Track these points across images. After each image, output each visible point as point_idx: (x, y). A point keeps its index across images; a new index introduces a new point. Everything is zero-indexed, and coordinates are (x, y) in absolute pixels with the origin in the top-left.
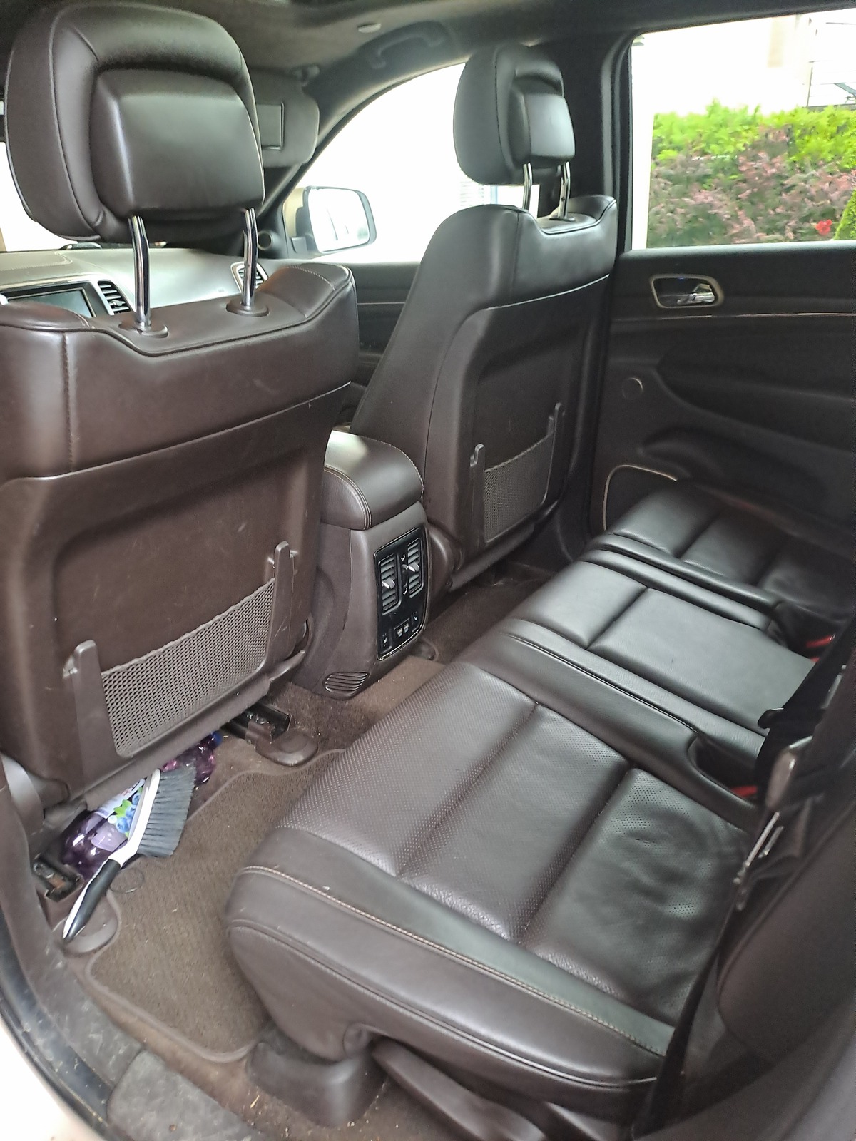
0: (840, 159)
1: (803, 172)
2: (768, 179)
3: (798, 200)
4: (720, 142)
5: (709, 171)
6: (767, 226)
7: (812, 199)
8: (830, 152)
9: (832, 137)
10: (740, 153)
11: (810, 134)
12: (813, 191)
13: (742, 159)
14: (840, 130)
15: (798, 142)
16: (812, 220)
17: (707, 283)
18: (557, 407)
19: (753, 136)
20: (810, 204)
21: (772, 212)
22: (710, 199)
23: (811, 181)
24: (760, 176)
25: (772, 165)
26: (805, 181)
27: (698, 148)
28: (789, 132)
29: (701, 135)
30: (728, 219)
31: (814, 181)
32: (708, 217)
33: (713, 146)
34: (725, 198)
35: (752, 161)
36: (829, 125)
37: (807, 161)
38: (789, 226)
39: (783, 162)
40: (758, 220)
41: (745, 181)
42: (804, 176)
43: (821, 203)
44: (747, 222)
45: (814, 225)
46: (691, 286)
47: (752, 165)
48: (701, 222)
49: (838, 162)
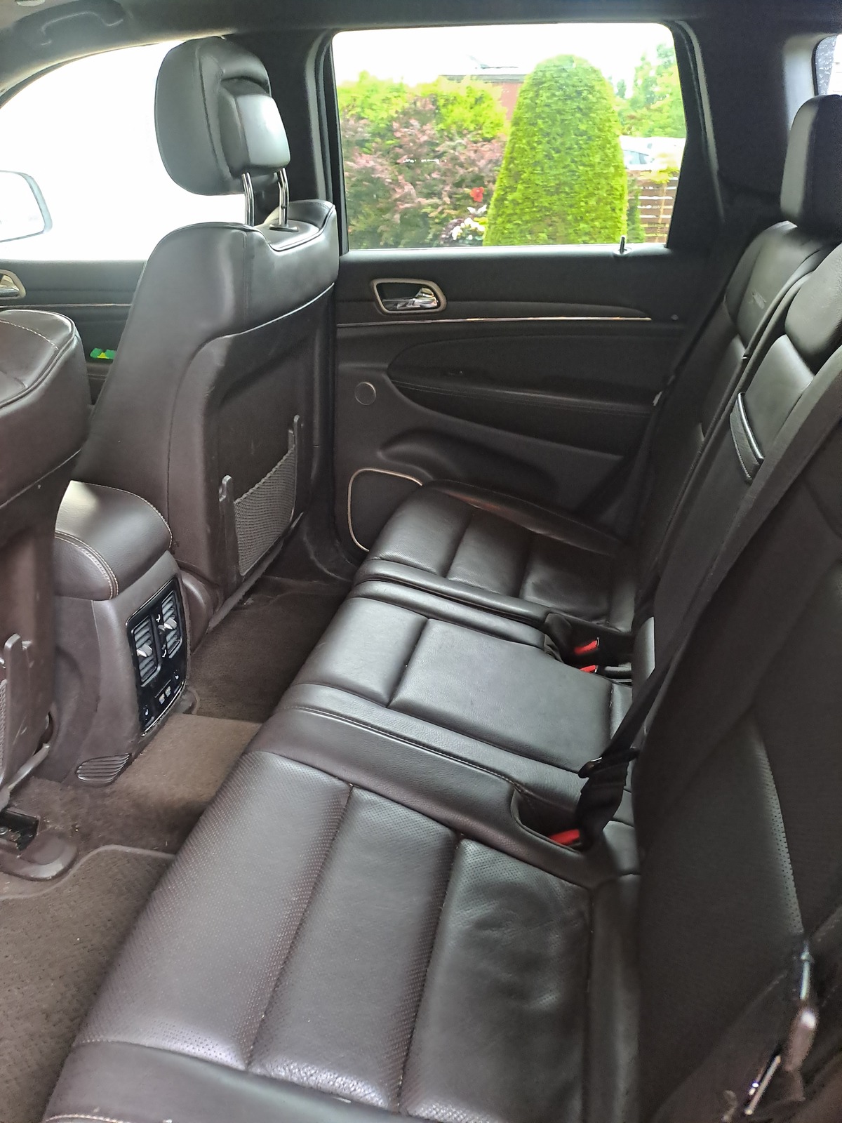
0: (481, 129)
1: (451, 140)
2: (421, 145)
3: (450, 166)
4: (374, 107)
5: (367, 136)
6: (425, 191)
7: (462, 165)
8: (472, 122)
9: (471, 108)
10: (392, 119)
11: (453, 104)
12: (462, 158)
13: (396, 125)
14: (479, 100)
15: (443, 111)
16: (464, 185)
17: (428, 287)
18: (296, 419)
19: (400, 104)
20: (461, 171)
21: (428, 177)
22: (372, 163)
23: (459, 148)
24: (414, 142)
25: (423, 132)
26: (454, 148)
27: (353, 112)
28: (434, 102)
29: (355, 100)
30: (390, 183)
31: (461, 148)
32: (372, 181)
33: (368, 111)
34: (385, 162)
35: (405, 127)
36: (468, 96)
37: (454, 129)
38: (446, 191)
39: (432, 129)
40: (417, 184)
41: (401, 147)
42: (452, 144)
43: (471, 169)
44: (408, 188)
45: (467, 190)
46: (414, 291)
47: (405, 132)
48: (365, 185)
49: (480, 132)
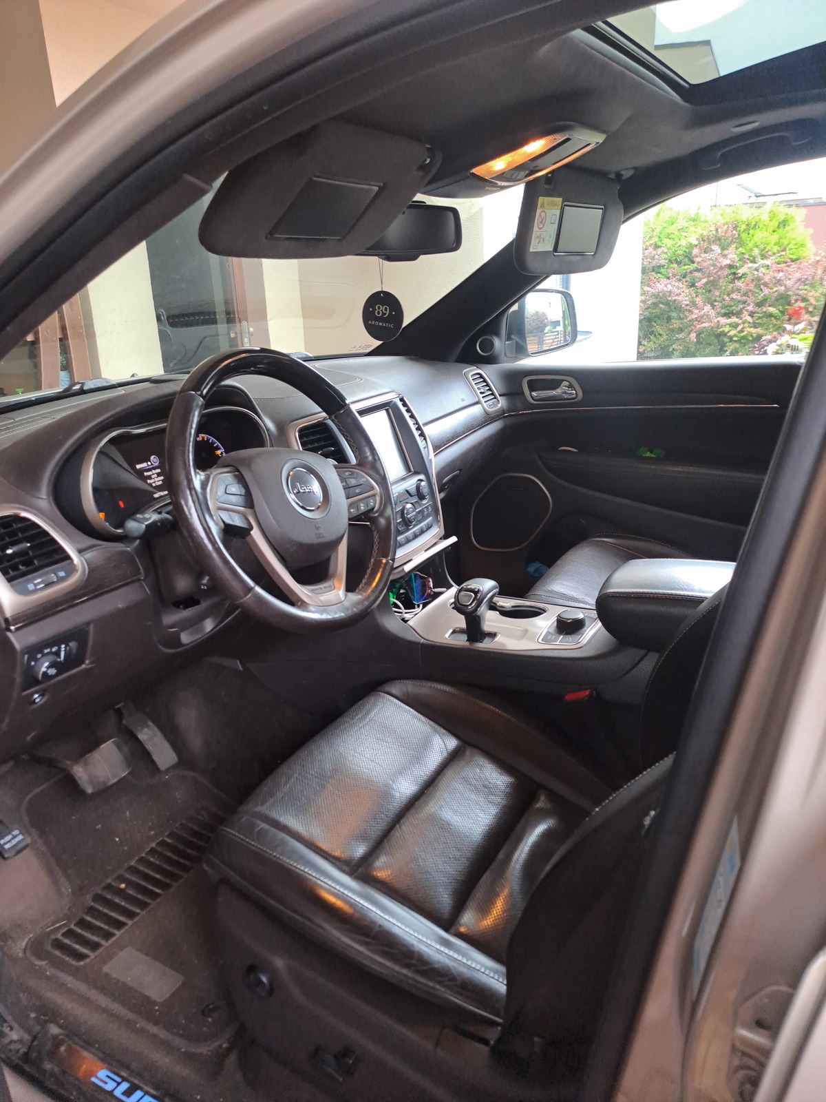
0: (784, 250)
1: (754, 261)
2: (722, 268)
3: (752, 287)
4: (671, 236)
5: (663, 262)
6: (723, 311)
7: (766, 285)
8: (775, 245)
9: (774, 231)
10: (691, 246)
11: (754, 228)
12: (767, 279)
13: (695, 251)
14: (784, 223)
15: (744, 236)
16: (767, 305)
19: (702, 230)
20: (766, 291)
21: (727, 298)
22: (670, 287)
23: (762, 269)
24: (714, 265)
25: (725, 256)
26: (757, 270)
27: (652, 242)
28: (735, 228)
29: (653, 231)
30: (687, 305)
31: (765, 269)
32: (667, 304)
33: (666, 241)
34: (681, 285)
35: (705, 252)
36: (771, 220)
37: (756, 252)
38: (747, 310)
39: (732, 255)
40: (715, 306)
41: (697, 270)
42: (756, 265)
43: (775, 289)
44: (707, 308)
45: (771, 310)
47: (706, 257)
48: (661, 308)
49: (783, 253)
